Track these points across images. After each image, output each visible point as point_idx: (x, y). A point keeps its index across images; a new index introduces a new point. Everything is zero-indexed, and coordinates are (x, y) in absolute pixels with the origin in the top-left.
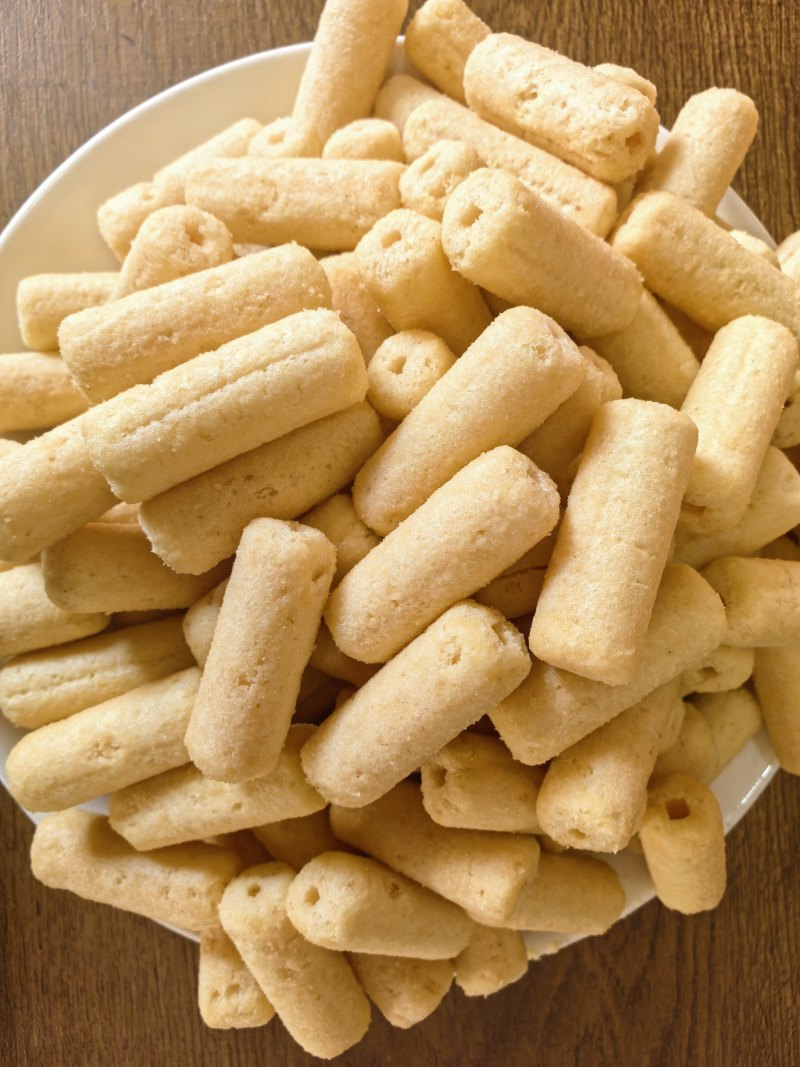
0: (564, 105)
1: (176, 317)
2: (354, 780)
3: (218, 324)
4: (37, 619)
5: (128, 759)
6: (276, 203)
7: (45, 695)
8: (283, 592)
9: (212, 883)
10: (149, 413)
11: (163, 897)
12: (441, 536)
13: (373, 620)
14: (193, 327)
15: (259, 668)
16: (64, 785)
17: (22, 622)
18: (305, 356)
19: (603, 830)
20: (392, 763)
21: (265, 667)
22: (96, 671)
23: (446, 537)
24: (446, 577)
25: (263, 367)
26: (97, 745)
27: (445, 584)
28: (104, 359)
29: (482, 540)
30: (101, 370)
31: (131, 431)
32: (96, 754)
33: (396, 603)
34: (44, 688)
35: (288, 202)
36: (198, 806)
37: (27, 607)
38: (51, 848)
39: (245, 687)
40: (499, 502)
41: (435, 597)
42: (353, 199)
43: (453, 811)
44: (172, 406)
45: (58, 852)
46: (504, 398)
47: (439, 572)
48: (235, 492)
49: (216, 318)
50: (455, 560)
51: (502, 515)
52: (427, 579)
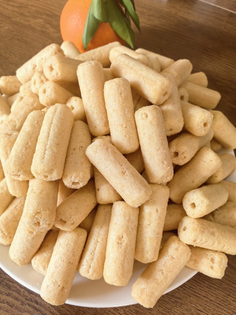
0: (42, 59)
1: (25, 140)
2: (164, 166)
3: (34, 134)
4: (72, 245)
5: (127, 235)
6: (16, 122)
7: (95, 260)
8: (107, 149)
9: (177, 242)
10: (43, 151)
11: (174, 260)
12: (116, 104)
13: (127, 136)
14: (30, 139)
15: (123, 167)
16: (124, 263)
17: (70, 250)
18: (56, 113)
19: (206, 115)
20: (165, 151)
21: (123, 165)
22: (97, 240)
23: (118, 103)
24: (126, 110)
25: (52, 123)
26: (118, 243)
27: (128, 112)
28: (21, 160)
29: (123, 95)
30: (23, 163)
31: (44, 157)
32: (121, 245)
33: (126, 127)
34: (93, 259)
35: (18, 119)
36: (152, 225)
37: (67, 246)
38: (141, 293)
39: (126, 174)
40: (116, 85)
41: (130, 116)
42: (29, 104)
43: (186, 152)
44: (45, 146)
45: (144, 291)
46: (95, 77)
47: (124, 111)
48: (76, 154)
49: (33, 133)
50: (124, 105)
51: (120, 86)
52: (125, 115)
